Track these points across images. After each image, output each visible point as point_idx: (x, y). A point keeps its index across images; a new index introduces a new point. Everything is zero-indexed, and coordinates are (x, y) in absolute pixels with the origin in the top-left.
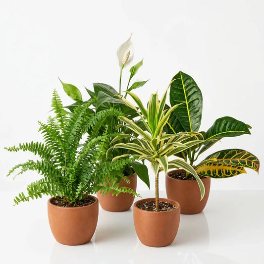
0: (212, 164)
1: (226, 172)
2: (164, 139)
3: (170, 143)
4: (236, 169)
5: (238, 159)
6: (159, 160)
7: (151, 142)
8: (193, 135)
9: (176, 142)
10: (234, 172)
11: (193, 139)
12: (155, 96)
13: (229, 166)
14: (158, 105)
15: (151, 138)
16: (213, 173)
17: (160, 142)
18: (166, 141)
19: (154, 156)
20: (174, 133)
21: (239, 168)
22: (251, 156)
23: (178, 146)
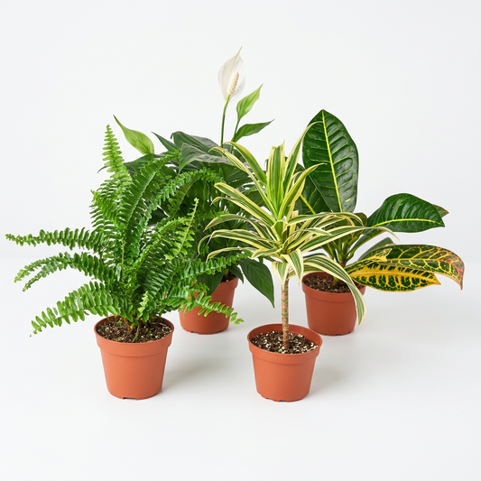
0: (379, 267)
1: (402, 280)
2: (295, 223)
3: (306, 230)
4: (420, 277)
5: (424, 260)
6: (287, 257)
7: (273, 227)
8: (344, 218)
9: (315, 228)
10: (416, 281)
11: (345, 223)
12: (278, 150)
13: (408, 271)
14: (284, 165)
15: (273, 220)
16: (380, 282)
17: (289, 227)
18: (299, 225)
19: (278, 251)
20: (311, 213)
21: (427, 274)
22: (447, 255)
23: (319, 235)
